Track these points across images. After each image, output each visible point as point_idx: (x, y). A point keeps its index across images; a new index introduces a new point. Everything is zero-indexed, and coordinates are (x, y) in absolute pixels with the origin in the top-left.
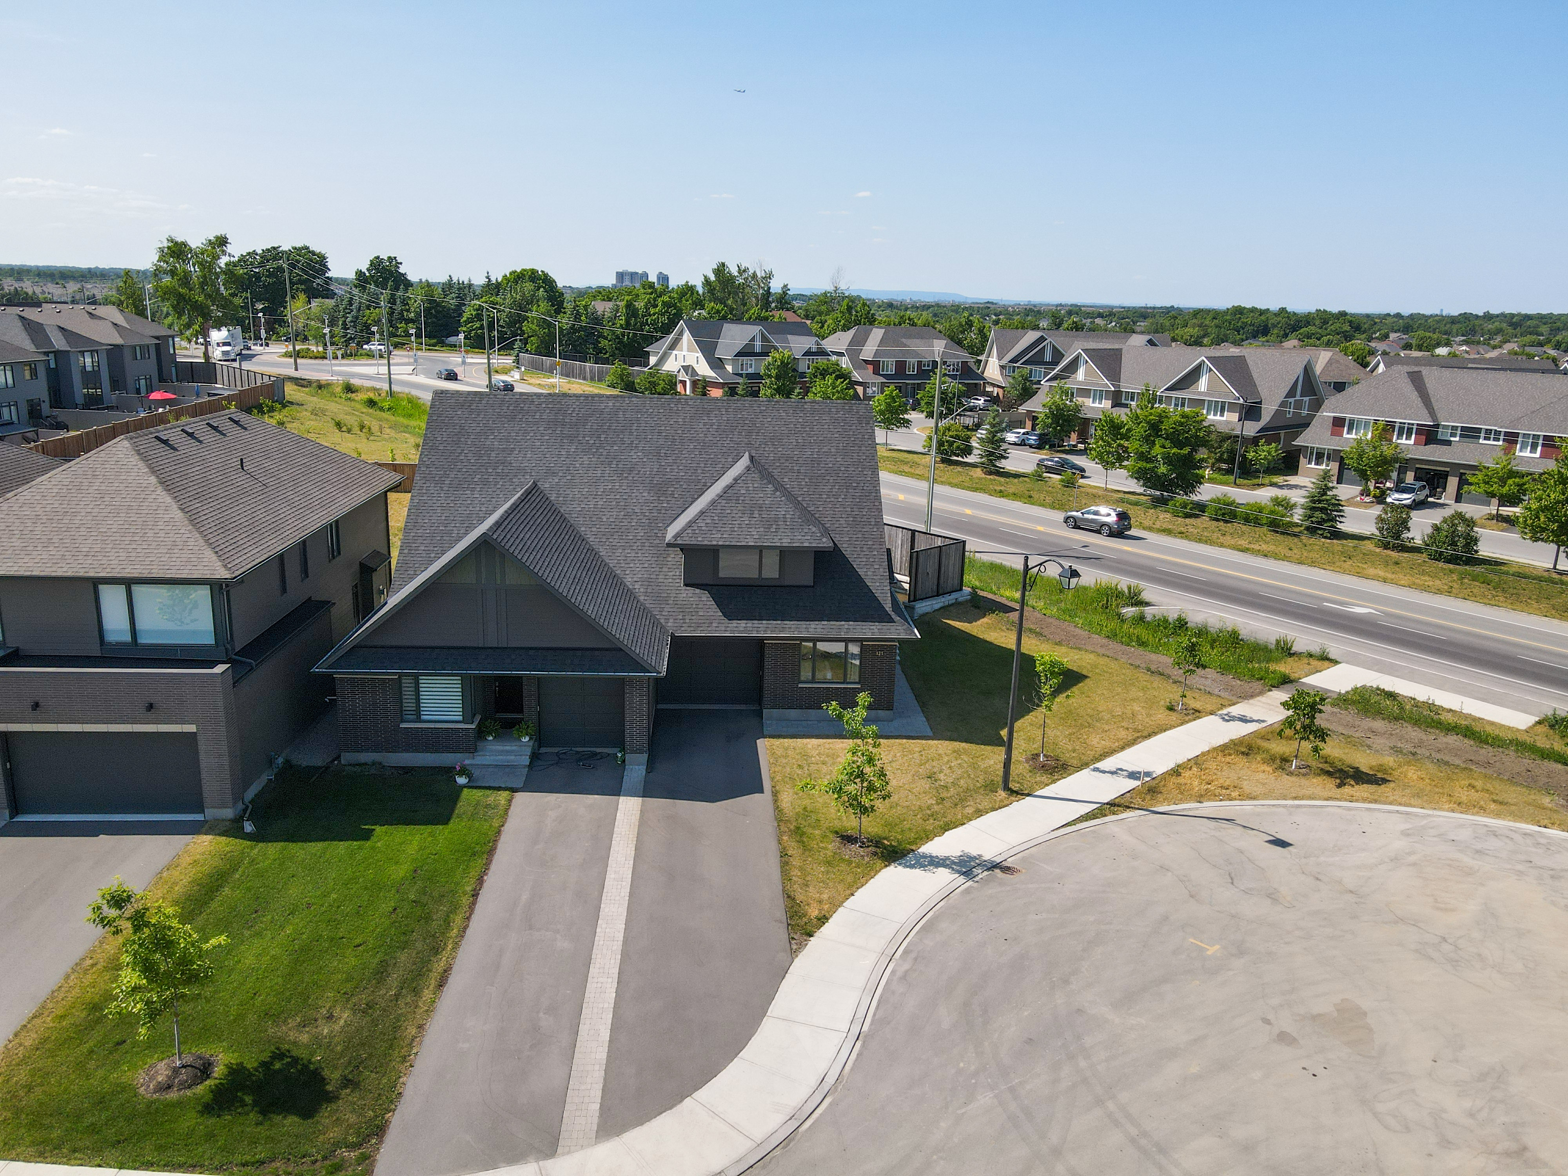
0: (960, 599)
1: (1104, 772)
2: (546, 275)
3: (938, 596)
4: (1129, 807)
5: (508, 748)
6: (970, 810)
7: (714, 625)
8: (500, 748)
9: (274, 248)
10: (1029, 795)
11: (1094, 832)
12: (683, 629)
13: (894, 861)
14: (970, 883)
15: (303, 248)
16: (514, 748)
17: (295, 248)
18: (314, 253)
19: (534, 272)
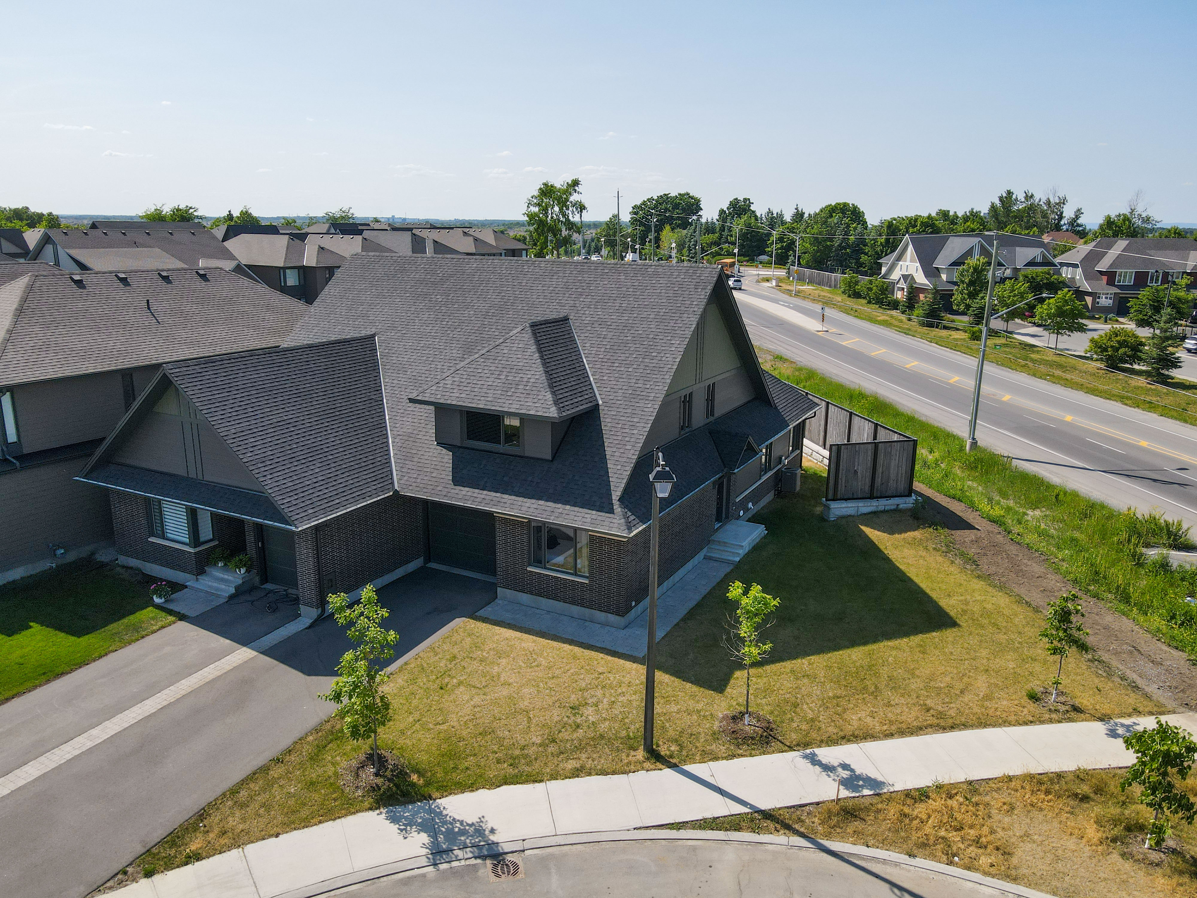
0: (901, 506)
1: (819, 763)
2: (855, 208)
3: (870, 498)
4: (788, 827)
5: (226, 577)
6: (571, 765)
7: (439, 488)
8: (221, 575)
9: (665, 195)
10: (673, 766)
11: (694, 849)
12: (411, 488)
13: (385, 806)
14: (431, 869)
15: (685, 194)
16: (230, 578)
17: (680, 194)
18: (692, 198)
19: (845, 205)
